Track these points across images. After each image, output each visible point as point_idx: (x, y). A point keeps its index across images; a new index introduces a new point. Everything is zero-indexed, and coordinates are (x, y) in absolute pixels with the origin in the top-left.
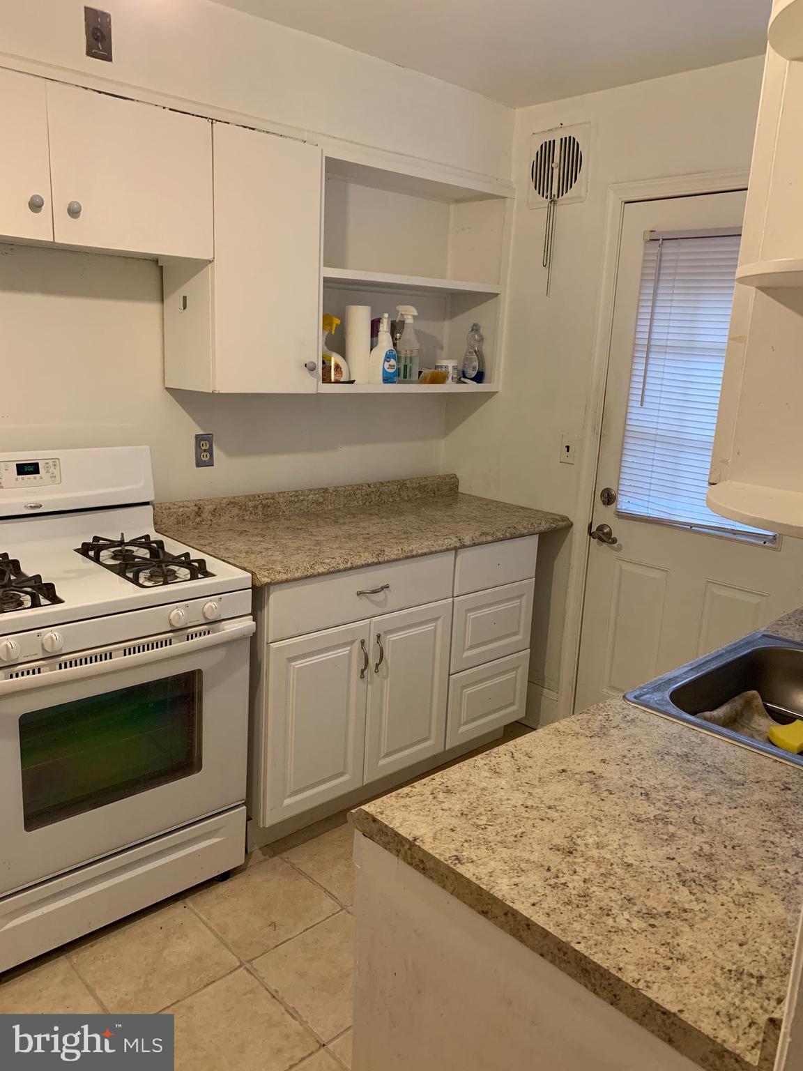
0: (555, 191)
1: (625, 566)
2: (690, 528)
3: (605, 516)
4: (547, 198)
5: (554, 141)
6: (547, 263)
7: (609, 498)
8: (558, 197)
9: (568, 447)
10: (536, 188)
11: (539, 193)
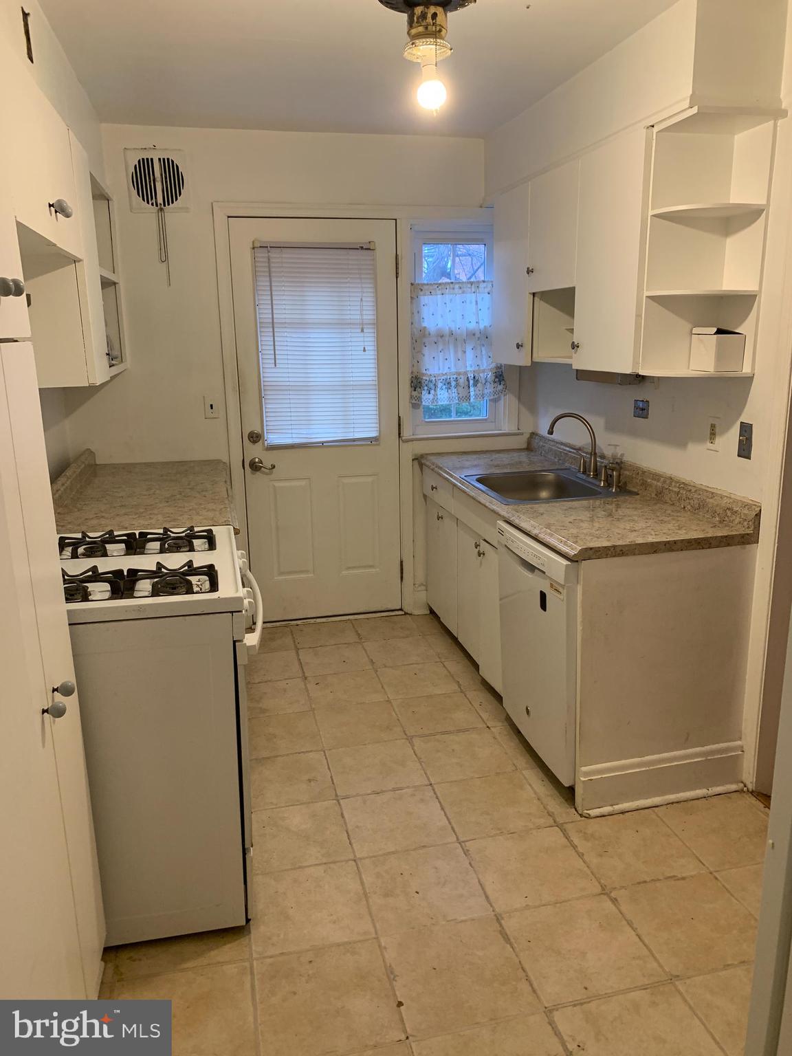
0: (160, 200)
1: (277, 484)
2: (322, 445)
3: (255, 452)
4: (152, 204)
5: (152, 159)
6: (164, 258)
7: (255, 438)
8: (165, 205)
9: (211, 406)
10: (139, 195)
11: (144, 200)
